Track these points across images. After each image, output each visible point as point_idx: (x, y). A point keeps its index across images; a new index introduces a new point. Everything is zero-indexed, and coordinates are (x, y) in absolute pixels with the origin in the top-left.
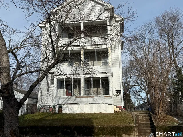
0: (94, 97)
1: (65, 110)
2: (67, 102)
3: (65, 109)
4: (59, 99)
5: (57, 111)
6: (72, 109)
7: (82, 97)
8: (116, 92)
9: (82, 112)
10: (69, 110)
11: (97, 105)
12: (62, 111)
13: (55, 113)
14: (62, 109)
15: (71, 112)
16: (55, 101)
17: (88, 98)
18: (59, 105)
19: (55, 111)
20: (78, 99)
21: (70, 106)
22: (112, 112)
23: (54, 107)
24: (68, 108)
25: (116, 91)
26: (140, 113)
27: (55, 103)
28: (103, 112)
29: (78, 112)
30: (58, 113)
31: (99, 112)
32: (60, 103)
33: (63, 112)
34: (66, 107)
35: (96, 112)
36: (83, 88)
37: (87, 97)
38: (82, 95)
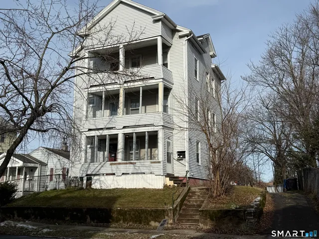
0: (135, 163)
1: (96, 184)
2: (98, 171)
3: (95, 182)
4: (88, 167)
5: (84, 186)
6: (105, 181)
7: (119, 164)
8: (178, 155)
9: (118, 187)
10: (100, 184)
11: (140, 176)
12: (91, 184)
13: (82, 188)
14: (91, 182)
15: (104, 187)
16: (83, 170)
17: (128, 165)
18: (88, 177)
19: (83, 184)
20: (114, 167)
21: (102, 178)
22: (161, 187)
23: (82, 178)
24: (100, 181)
25: (178, 152)
26: (199, 189)
27: (83, 174)
28: (147, 186)
29: (112, 187)
30: (85, 188)
31: (141, 187)
32: (89, 173)
33: (92, 187)
34: (97, 180)
35: (138, 187)
36: (121, 150)
37: (126, 163)
38: (119, 161)
